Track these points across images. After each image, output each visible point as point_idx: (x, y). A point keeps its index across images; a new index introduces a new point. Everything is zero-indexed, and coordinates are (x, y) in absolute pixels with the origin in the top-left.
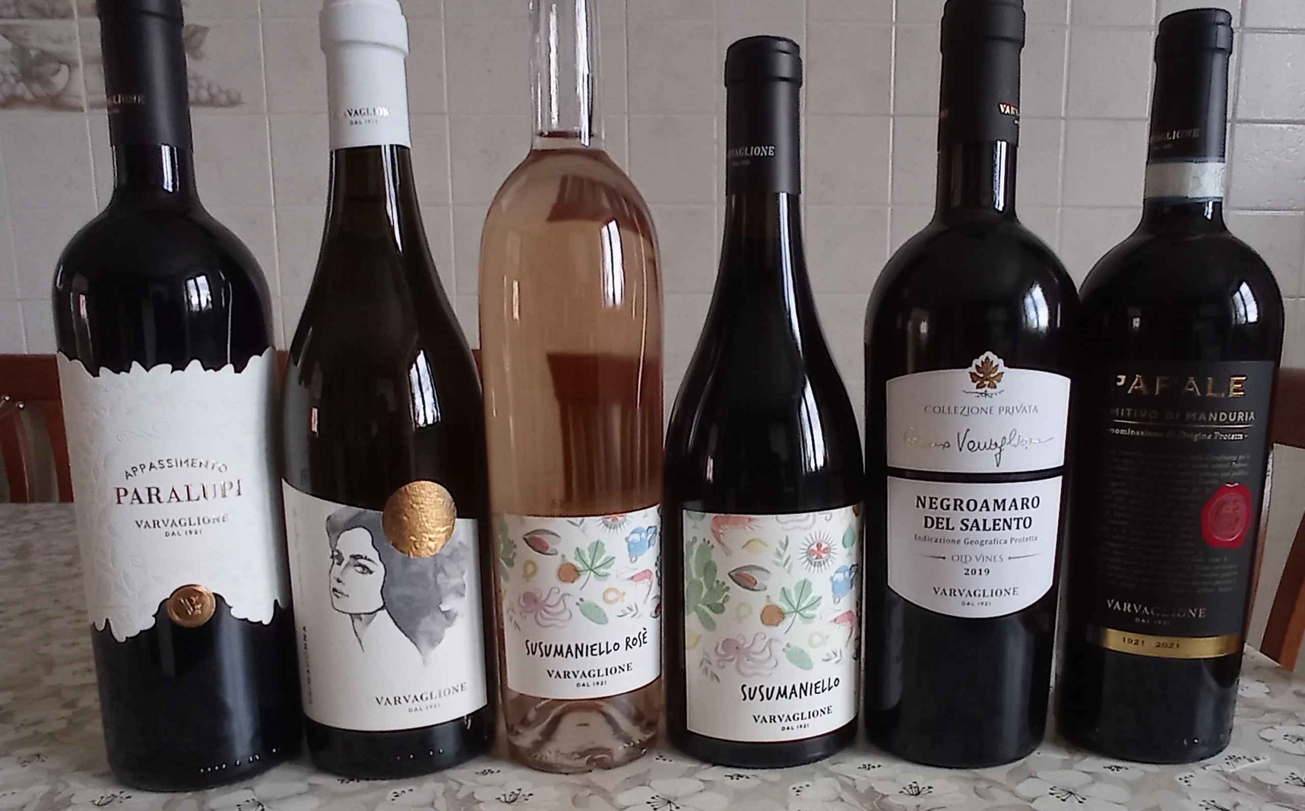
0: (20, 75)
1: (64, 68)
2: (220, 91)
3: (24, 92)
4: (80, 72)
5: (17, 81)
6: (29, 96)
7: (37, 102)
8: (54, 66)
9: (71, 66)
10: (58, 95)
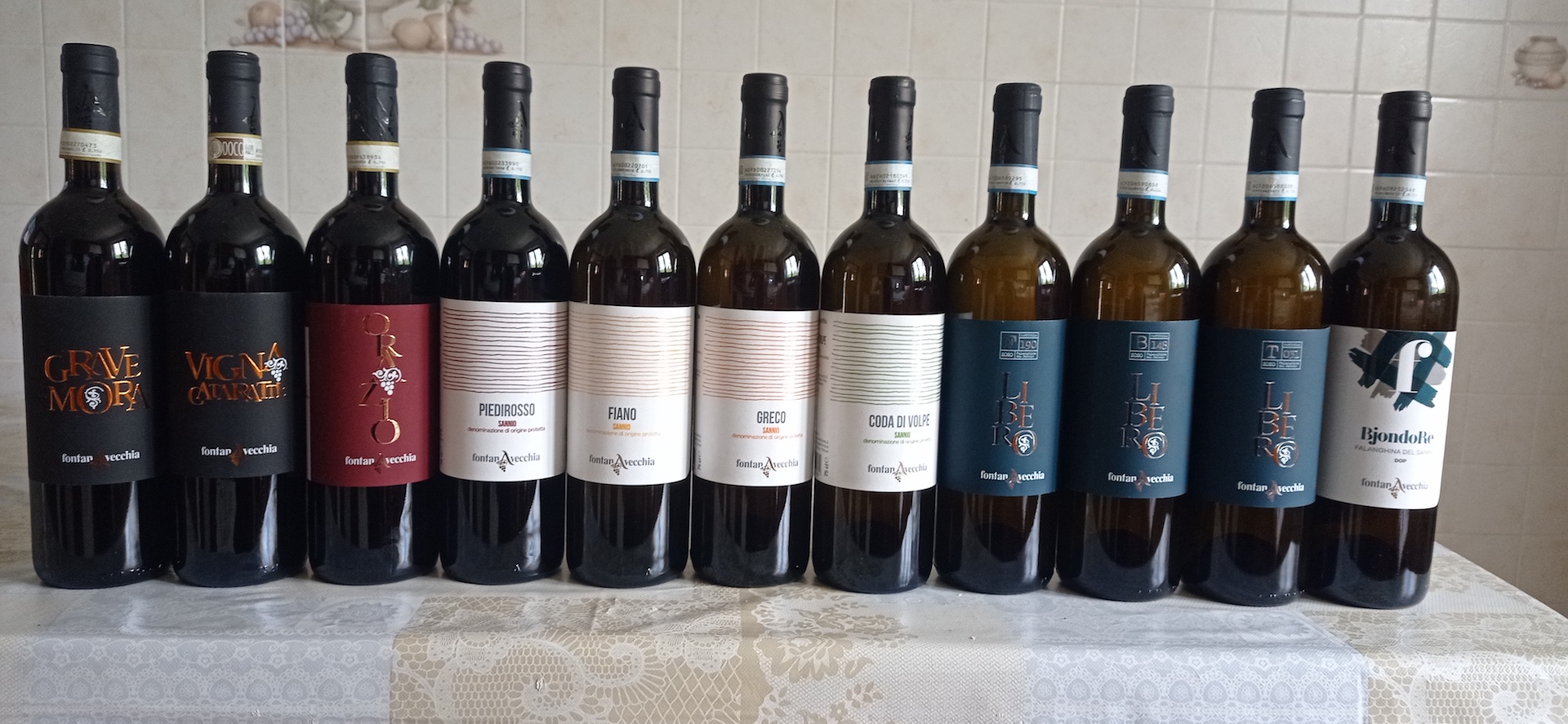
0: (309, 19)
1: (349, 15)
2: (485, 41)
3: (311, 34)
4: (362, 19)
5: (306, 24)
6: (315, 37)
7: (320, 42)
8: (340, 13)
9: (356, 14)
10: (341, 37)
